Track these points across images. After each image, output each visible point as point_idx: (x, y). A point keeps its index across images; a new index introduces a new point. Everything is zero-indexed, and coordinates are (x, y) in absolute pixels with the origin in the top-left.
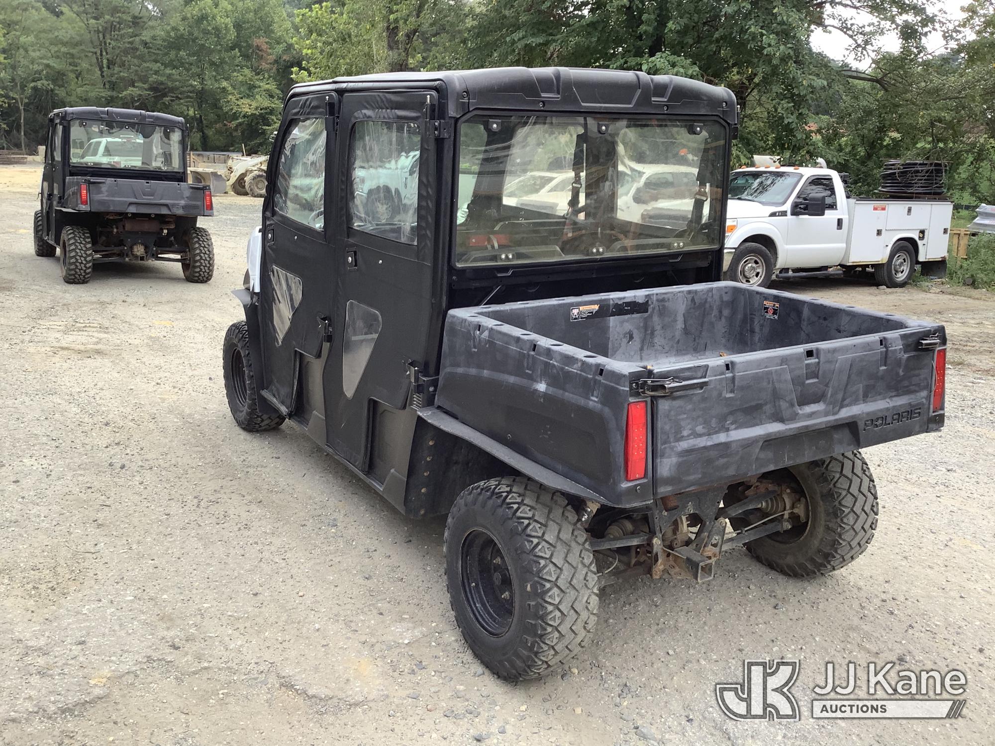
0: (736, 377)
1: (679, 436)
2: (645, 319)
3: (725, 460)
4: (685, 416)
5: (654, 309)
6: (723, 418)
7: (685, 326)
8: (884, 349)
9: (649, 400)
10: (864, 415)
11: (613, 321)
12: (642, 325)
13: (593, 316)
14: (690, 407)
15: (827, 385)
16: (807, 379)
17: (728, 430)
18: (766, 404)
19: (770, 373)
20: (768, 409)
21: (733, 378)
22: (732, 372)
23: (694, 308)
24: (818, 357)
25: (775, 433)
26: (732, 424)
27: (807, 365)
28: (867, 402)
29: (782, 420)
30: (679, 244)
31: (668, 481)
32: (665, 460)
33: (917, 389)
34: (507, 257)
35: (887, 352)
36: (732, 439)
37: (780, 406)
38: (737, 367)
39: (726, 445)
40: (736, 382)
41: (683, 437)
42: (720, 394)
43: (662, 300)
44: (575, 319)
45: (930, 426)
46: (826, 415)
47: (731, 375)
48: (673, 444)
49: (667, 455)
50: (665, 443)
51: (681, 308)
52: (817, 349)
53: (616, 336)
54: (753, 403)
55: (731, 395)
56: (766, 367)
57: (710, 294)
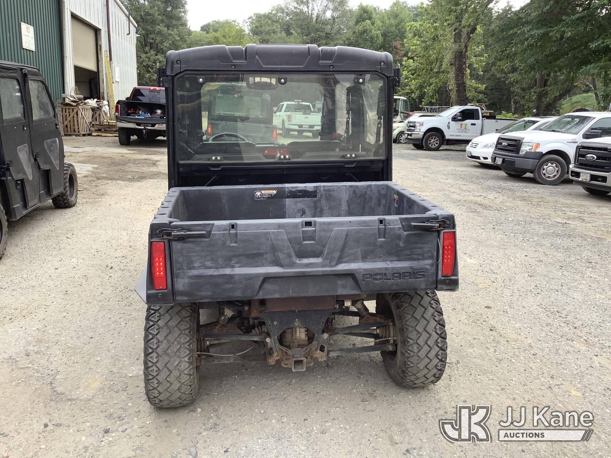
0: (238, 235)
1: (191, 266)
2: (315, 201)
3: (231, 286)
4: (195, 254)
5: (321, 196)
6: (229, 259)
7: (349, 208)
8: (384, 227)
9: (166, 241)
10: (362, 271)
11: (288, 201)
12: (312, 205)
13: (271, 197)
14: (198, 249)
15: (324, 246)
16: (304, 240)
17: (233, 267)
18: (266, 253)
19: (268, 233)
20: (269, 256)
21: (236, 234)
22: (236, 230)
23: (356, 197)
24: (315, 227)
25: (274, 273)
26: (236, 263)
27: (303, 231)
28: (365, 262)
29: (281, 266)
30: (351, 155)
31: (183, 293)
32: (180, 280)
33: (420, 257)
34: (216, 158)
35: (385, 229)
36: (236, 273)
37: (278, 256)
38: (238, 227)
39: (231, 276)
40: (238, 237)
41: (194, 267)
42: (224, 244)
43: (328, 191)
44: (258, 198)
45: (439, 286)
46: (323, 267)
47: (235, 232)
48: (186, 271)
49: (180, 277)
50: (179, 269)
51: (345, 197)
52: (315, 222)
53: (291, 211)
54: (255, 252)
55: (235, 245)
56: (264, 229)
57: (369, 189)
